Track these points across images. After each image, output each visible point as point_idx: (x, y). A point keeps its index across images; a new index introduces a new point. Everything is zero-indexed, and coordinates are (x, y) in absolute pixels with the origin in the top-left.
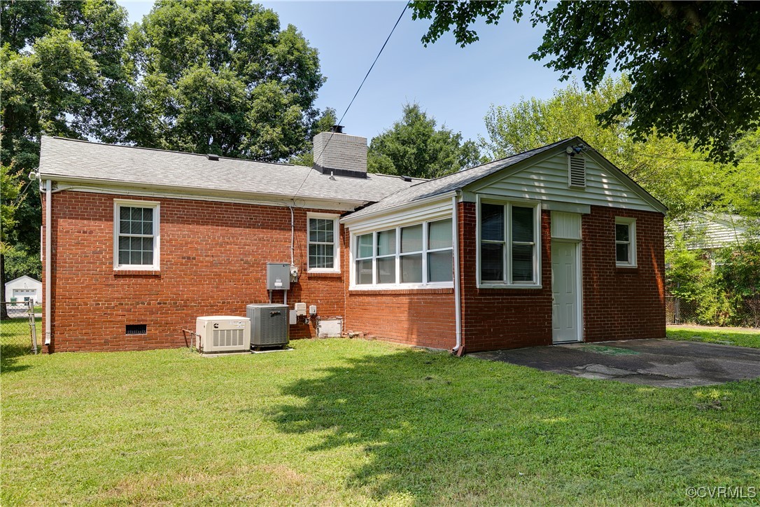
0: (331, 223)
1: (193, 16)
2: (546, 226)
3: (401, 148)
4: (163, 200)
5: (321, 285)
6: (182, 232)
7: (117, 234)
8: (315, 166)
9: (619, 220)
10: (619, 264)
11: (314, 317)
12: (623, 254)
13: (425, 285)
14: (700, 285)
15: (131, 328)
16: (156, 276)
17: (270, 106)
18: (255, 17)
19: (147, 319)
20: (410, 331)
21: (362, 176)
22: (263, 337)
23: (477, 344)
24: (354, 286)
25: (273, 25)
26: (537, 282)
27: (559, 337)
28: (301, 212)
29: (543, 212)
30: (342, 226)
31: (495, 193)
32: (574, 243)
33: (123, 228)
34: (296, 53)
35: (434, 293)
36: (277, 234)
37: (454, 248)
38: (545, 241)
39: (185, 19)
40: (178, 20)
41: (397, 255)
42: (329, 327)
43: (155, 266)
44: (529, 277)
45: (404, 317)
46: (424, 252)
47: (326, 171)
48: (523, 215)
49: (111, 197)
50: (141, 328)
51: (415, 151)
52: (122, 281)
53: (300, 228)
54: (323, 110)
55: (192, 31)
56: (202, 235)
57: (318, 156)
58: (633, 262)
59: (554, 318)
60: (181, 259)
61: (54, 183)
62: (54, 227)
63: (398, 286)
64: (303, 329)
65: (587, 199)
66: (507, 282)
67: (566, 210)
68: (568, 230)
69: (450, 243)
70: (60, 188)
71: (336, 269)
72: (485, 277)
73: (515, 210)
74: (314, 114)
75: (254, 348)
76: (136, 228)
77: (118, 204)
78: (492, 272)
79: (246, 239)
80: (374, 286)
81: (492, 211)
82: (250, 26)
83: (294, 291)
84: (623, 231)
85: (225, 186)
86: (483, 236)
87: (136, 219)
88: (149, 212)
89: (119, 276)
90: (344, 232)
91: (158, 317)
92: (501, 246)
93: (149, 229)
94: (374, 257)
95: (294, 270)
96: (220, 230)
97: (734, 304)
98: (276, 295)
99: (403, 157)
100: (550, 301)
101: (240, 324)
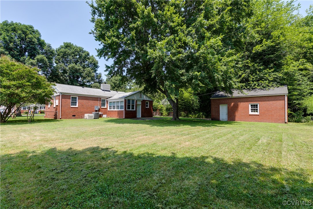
0: (105, 100)
1: (70, 52)
2: (136, 102)
3: (116, 81)
4: (78, 96)
5: (103, 109)
6: (81, 101)
7: (71, 101)
8: (101, 89)
9: (146, 102)
10: (146, 107)
11: (102, 114)
12: (147, 106)
13: (120, 110)
14: (163, 110)
15: (73, 116)
16: (77, 108)
17: (88, 73)
18: (85, 53)
19: (76, 114)
20: (118, 116)
21: (110, 91)
22: (95, 117)
23: (126, 117)
24: (109, 110)
25: (88, 54)
26: (135, 110)
27: (138, 117)
28: (100, 98)
29: (136, 101)
30: (107, 100)
31: (129, 98)
32: (140, 105)
33: (72, 100)
34: (94, 62)
35: (121, 111)
36: (96, 102)
37: (124, 105)
38: (136, 104)
39: (68, 53)
40: (67, 52)
41: (116, 105)
42: (105, 116)
43: (77, 106)
44: (134, 109)
45: (117, 114)
46: (120, 105)
47: (103, 90)
48: (133, 101)
49: (70, 96)
50: (75, 116)
51: (118, 82)
52: (72, 108)
53: (100, 101)
54: (99, 73)
55: (70, 55)
56: (84, 102)
57: (102, 88)
58: (148, 107)
59: (137, 114)
60: (81, 105)
61: (62, 93)
62: (61, 100)
63: (116, 110)
64: (100, 116)
65: (142, 99)
66: (131, 109)
67: (139, 100)
68: (139, 103)
69: (123, 104)
70: (62, 94)
71: (106, 107)
72: (128, 109)
73: (132, 100)
74: (97, 74)
75: (94, 119)
76: (74, 100)
77: (71, 96)
78: (129, 108)
79: (92, 102)
80: (112, 110)
81: (129, 100)
82: (83, 55)
83: (99, 110)
84: (147, 103)
85: (88, 94)
86: (128, 104)
87: (74, 99)
88: (76, 98)
89: (71, 108)
90: (107, 101)
91: (77, 114)
92: (130, 105)
93: (76, 100)
94: (112, 106)
95: (99, 107)
96: (88, 101)
97: (167, 113)
98: (96, 111)
99: (116, 83)
100: (136, 112)
101: (92, 115)
